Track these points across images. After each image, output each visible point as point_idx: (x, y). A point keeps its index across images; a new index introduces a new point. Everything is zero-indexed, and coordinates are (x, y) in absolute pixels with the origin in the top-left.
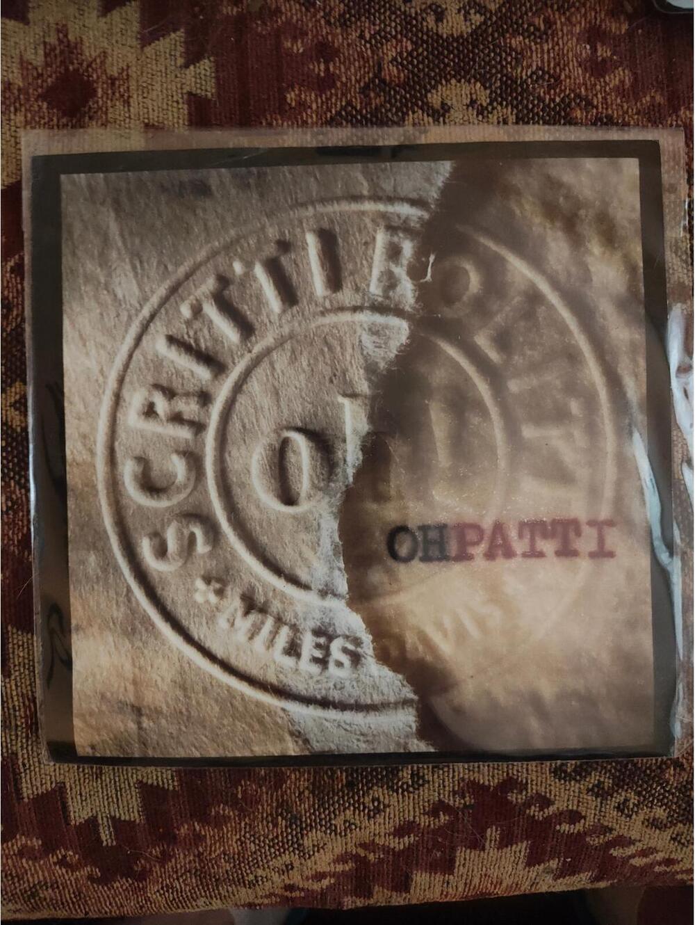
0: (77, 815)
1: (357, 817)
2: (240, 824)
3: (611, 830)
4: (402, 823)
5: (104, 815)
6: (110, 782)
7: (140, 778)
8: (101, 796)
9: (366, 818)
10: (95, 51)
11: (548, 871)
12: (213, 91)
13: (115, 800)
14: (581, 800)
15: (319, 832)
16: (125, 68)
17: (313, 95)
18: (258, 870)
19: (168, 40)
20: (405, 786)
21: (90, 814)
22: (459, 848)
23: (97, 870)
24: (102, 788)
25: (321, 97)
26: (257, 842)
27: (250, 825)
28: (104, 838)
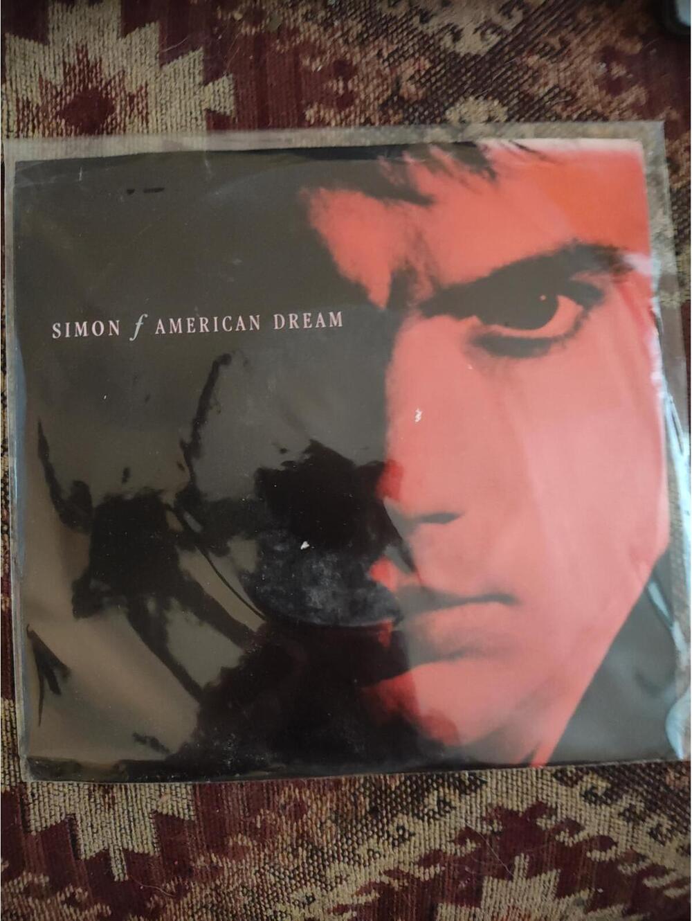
0: (87, 848)
1: (381, 845)
2: (259, 854)
3: (644, 858)
4: (428, 852)
5: (116, 847)
6: (123, 813)
7: (154, 807)
8: (113, 828)
9: (391, 846)
10: (114, 69)
11: (578, 903)
12: (233, 108)
13: (128, 831)
14: (612, 825)
15: (342, 863)
16: (144, 85)
17: (332, 113)
18: (277, 904)
19: (186, 58)
20: (431, 813)
21: (102, 847)
22: (486, 878)
23: (108, 908)
24: (115, 819)
25: (340, 114)
26: (277, 873)
27: (270, 856)
28: (116, 874)
